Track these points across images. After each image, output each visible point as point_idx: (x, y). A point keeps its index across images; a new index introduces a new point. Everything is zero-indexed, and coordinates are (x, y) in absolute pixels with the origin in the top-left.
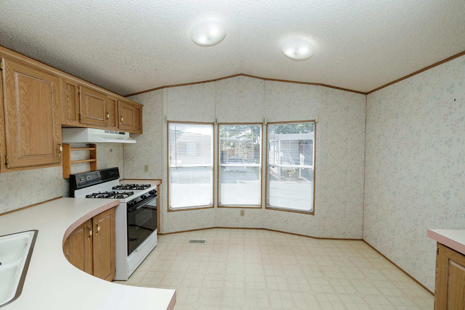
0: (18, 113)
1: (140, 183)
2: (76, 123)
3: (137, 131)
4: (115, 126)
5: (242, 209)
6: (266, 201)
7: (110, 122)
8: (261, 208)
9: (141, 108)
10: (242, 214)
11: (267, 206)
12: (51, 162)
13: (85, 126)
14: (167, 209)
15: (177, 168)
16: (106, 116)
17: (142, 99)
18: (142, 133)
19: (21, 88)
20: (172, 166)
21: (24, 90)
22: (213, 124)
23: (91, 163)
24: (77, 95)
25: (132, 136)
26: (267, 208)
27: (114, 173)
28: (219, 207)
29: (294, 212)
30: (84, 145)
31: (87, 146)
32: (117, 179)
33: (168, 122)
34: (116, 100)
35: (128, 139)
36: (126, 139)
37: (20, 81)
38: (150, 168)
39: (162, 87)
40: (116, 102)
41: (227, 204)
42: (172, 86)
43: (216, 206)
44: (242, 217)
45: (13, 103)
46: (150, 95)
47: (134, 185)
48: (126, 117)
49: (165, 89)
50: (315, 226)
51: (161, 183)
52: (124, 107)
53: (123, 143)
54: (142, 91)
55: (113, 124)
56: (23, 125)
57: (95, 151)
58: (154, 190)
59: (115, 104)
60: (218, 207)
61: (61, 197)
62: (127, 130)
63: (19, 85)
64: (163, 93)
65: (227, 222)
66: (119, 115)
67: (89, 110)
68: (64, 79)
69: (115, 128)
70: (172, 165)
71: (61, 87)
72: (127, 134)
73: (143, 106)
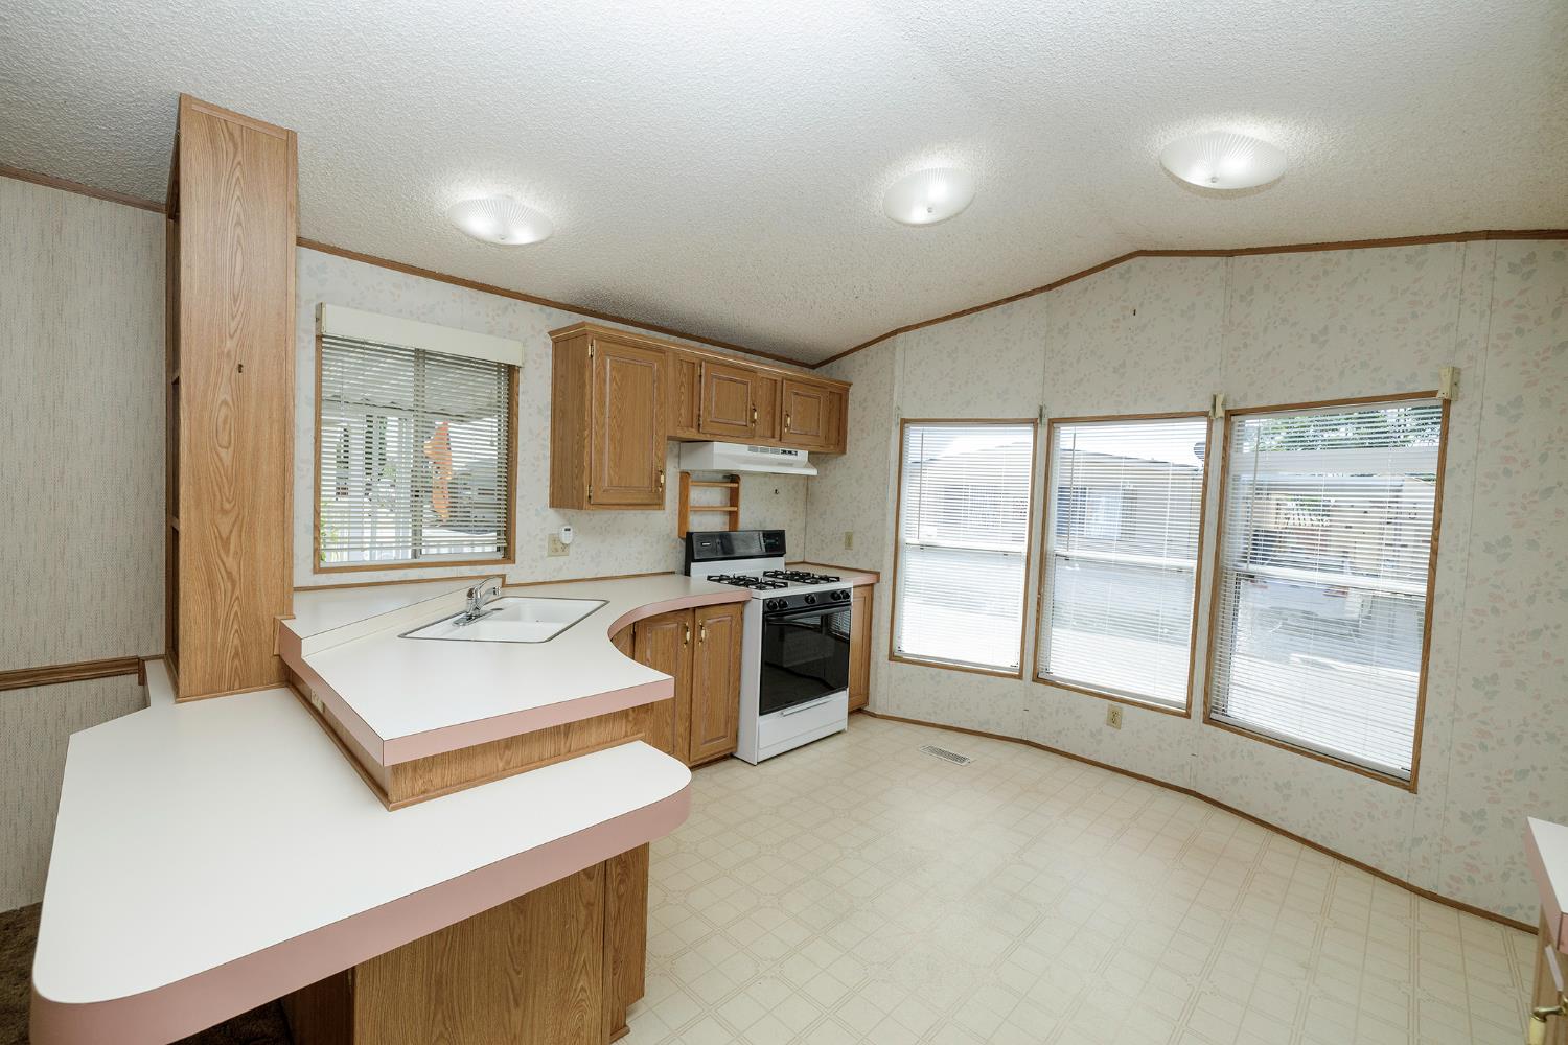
0: (607, 420)
1: (818, 572)
2: (692, 434)
3: (832, 447)
4: (773, 437)
5: (1116, 704)
6: (1207, 694)
7: (762, 428)
8: (1188, 715)
9: (847, 390)
10: (1114, 719)
11: (1213, 716)
12: (646, 501)
13: (708, 437)
14: (888, 653)
15: (922, 547)
16: (752, 416)
17: (851, 370)
18: (843, 452)
19: (613, 379)
20: (909, 541)
21: (616, 384)
22: (1034, 423)
23: (730, 513)
24: (697, 379)
25: (815, 458)
26: (1208, 720)
27: (773, 541)
28: (1036, 679)
29: (1320, 759)
30: (721, 476)
31: (725, 480)
32: (781, 556)
33: (904, 422)
34: (779, 379)
35: (805, 467)
36: (798, 463)
37: (612, 369)
38: (856, 541)
39: (894, 333)
40: (779, 384)
41: (1066, 677)
42: (917, 326)
43: (1028, 674)
44: (1111, 730)
45: (602, 404)
46: (867, 356)
47: (809, 574)
48: (800, 413)
49: (901, 336)
50: (1417, 841)
51: (878, 581)
52: (797, 394)
53: (808, 476)
54: (849, 348)
55: (770, 434)
56: (612, 438)
57: (738, 488)
58: (843, 592)
59: (775, 386)
60: (1033, 681)
61: (673, 573)
62: (802, 446)
63: (611, 375)
64: (894, 348)
65: (1060, 732)
66: (784, 413)
67: (716, 406)
68: (676, 354)
69: (773, 440)
70: (908, 537)
71: (671, 369)
72: (803, 455)
73: (850, 385)
